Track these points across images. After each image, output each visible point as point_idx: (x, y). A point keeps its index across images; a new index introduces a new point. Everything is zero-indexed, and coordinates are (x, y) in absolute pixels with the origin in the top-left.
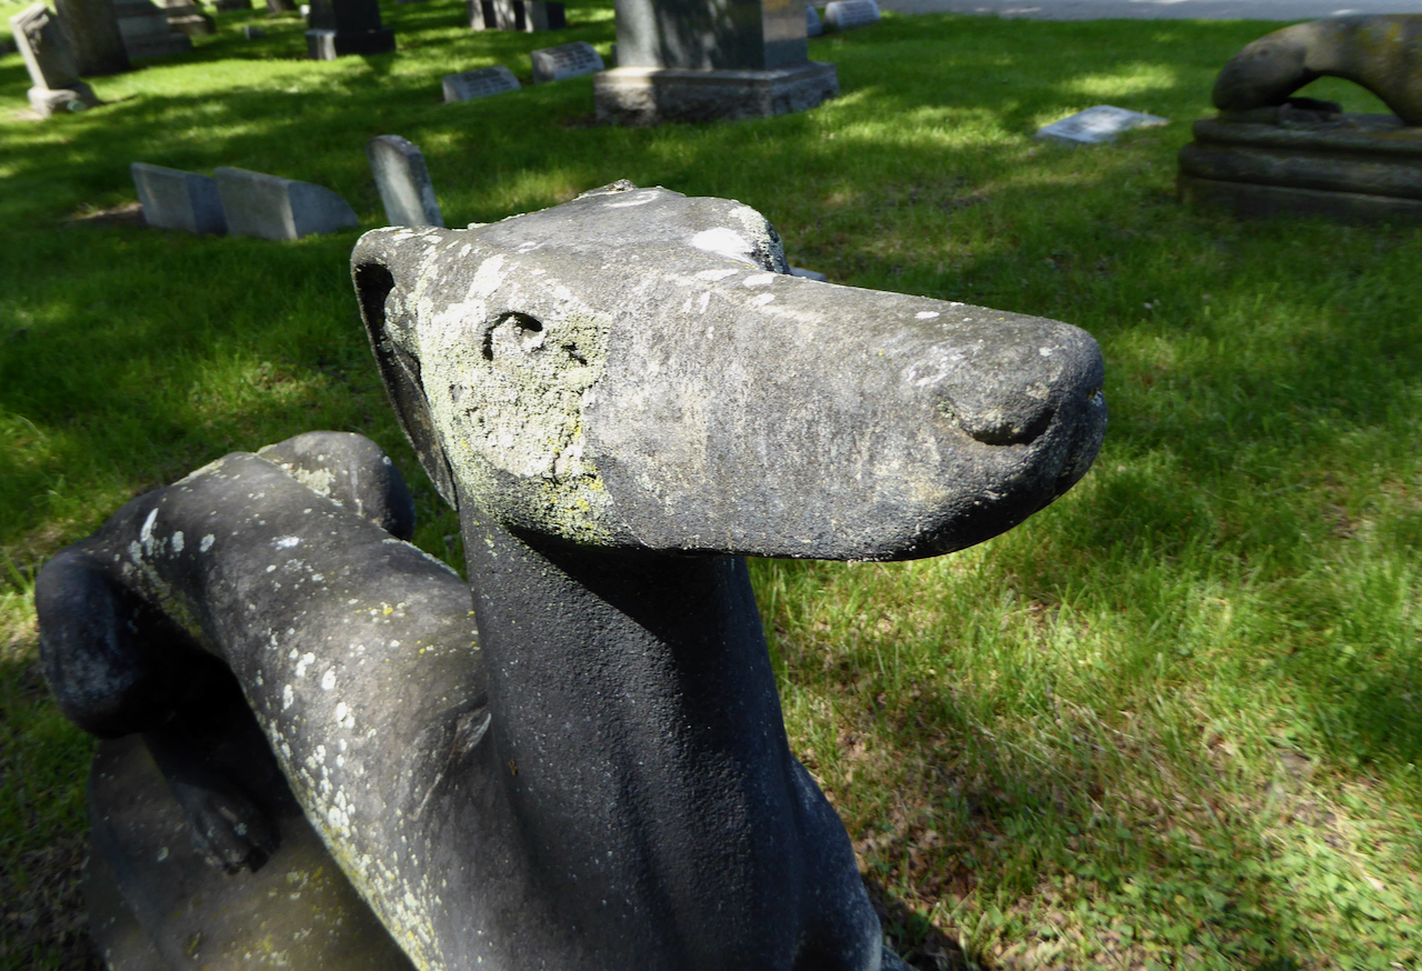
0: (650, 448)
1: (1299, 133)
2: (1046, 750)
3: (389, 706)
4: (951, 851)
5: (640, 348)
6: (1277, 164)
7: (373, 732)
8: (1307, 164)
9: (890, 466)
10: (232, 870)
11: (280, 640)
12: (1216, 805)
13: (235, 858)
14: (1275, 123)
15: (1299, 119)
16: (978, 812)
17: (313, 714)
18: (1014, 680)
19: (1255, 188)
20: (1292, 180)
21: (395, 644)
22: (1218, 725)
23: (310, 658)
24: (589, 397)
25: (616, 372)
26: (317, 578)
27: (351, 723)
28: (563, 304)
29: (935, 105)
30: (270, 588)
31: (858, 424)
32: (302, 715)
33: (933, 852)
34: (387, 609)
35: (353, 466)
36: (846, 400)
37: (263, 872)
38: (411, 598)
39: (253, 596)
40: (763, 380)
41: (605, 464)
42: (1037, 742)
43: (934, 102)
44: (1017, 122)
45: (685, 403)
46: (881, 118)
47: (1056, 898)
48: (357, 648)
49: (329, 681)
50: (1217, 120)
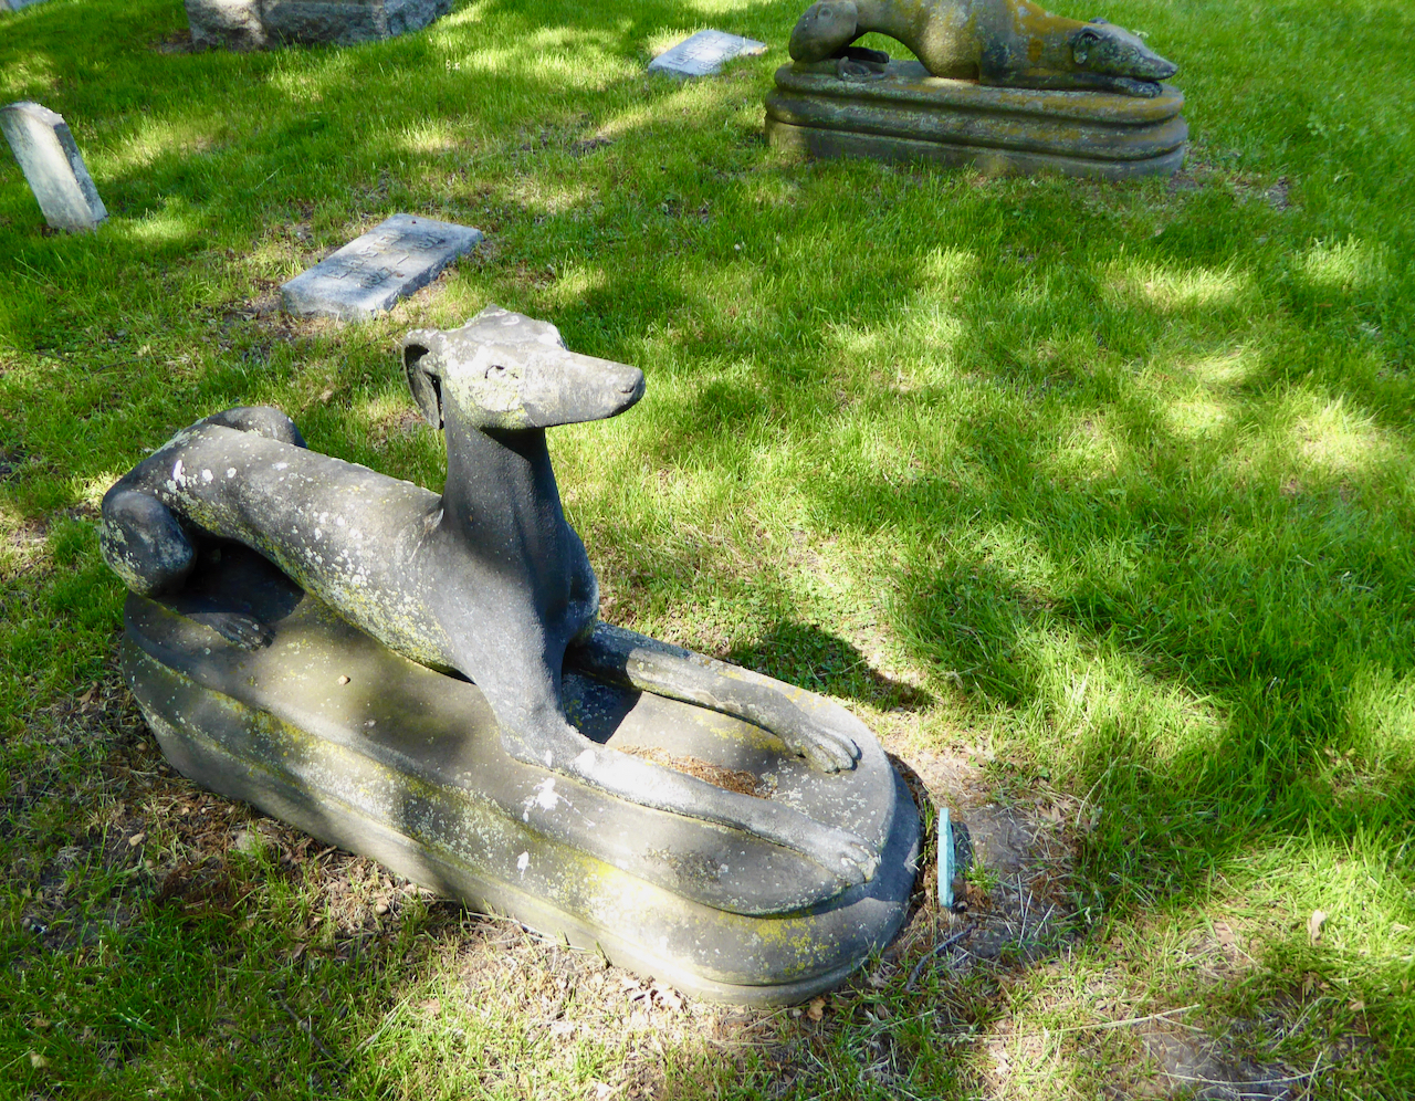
0: (541, 400)
1: (854, 85)
2: (672, 552)
3: (378, 527)
4: (623, 606)
5: (536, 373)
6: (838, 111)
7: (373, 537)
8: (861, 112)
9: (605, 399)
10: (256, 648)
11: (304, 510)
12: (760, 563)
13: (258, 641)
14: (836, 74)
15: (854, 71)
16: (635, 585)
17: (335, 538)
18: (650, 516)
19: (823, 132)
20: (850, 126)
21: (369, 501)
22: (763, 524)
23: (325, 514)
24: (520, 388)
25: (528, 381)
26: (310, 480)
27: (360, 536)
28: (511, 363)
29: (553, 26)
30: (287, 488)
31: (598, 391)
32: (329, 540)
33: (613, 607)
34: (356, 489)
35: (274, 425)
36: (595, 386)
37: (273, 646)
38: (365, 482)
39: (278, 493)
40: (573, 382)
41: (526, 405)
42: (667, 547)
43: (552, 21)
44: (633, 49)
45: (551, 388)
46: (502, 44)
47: (677, 614)
48: (349, 505)
49: (341, 522)
50: (792, 70)
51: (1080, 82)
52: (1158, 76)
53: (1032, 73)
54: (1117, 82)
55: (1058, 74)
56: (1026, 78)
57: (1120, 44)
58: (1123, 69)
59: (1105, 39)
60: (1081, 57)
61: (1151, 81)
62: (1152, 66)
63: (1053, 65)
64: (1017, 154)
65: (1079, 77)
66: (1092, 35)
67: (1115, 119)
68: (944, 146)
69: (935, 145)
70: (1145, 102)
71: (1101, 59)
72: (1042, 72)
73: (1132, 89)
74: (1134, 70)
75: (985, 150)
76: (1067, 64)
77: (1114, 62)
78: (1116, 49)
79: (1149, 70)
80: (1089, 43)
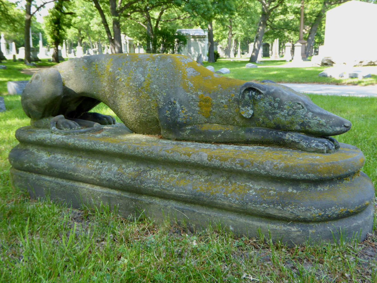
51: (251, 137)
52: (330, 131)
53: (206, 127)
54: (288, 136)
55: (230, 129)
56: (201, 133)
57: (284, 98)
58: (292, 123)
59: (268, 93)
60: (248, 112)
61: (324, 135)
62: (323, 121)
63: (225, 121)
64: (187, 206)
65: (250, 131)
66: (254, 90)
67: (283, 174)
68: (123, 194)
69: (116, 192)
70: (318, 157)
71: (267, 113)
72: (215, 127)
73: (303, 144)
74: (303, 124)
75: (157, 201)
76: (237, 119)
77: (281, 117)
78: (281, 103)
79: (320, 125)
80: (252, 97)
